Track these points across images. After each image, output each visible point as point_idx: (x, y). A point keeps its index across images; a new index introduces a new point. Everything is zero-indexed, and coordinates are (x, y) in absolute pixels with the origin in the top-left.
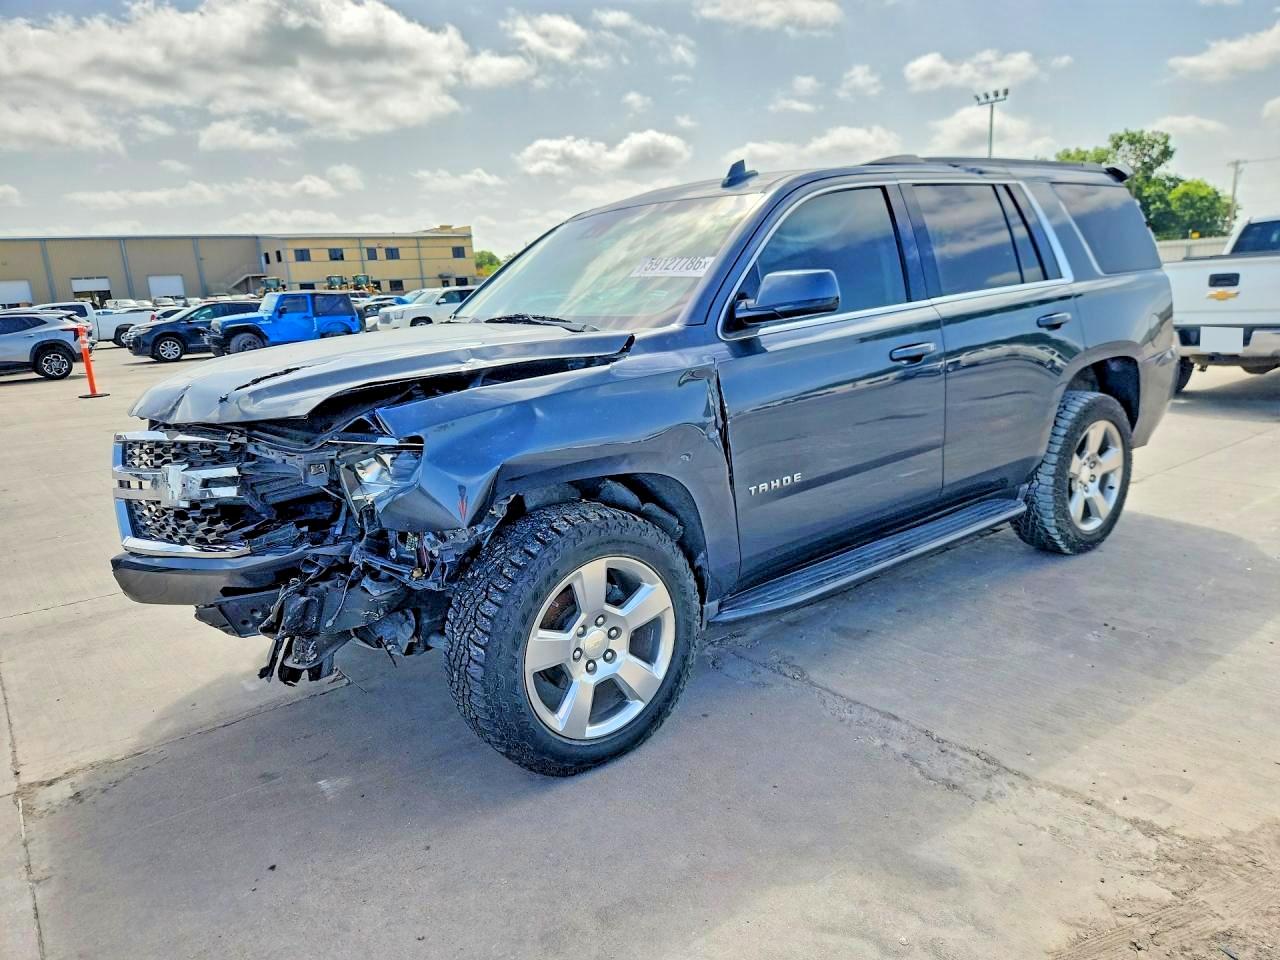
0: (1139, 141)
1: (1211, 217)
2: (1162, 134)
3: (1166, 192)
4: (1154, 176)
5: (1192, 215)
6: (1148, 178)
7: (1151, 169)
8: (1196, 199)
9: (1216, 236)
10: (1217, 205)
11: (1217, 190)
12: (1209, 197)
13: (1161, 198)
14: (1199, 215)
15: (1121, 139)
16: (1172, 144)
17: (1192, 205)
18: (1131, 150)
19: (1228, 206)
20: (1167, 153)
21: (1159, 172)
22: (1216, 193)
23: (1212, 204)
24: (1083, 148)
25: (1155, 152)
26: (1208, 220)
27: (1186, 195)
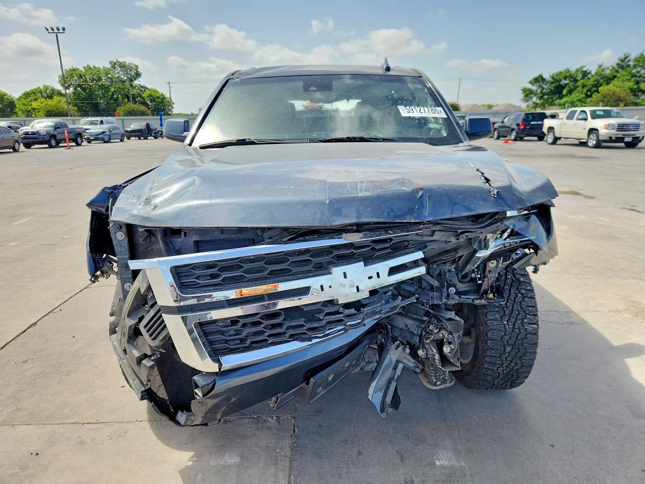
0: (124, 66)
1: (163, 107)
2: (134, 65)
3: (141, 93)
4: (134, 84)
5: (155, 105)
6: (131, 85)
7: (131, 80)
8: (155, 98)
9: (166, 115)
10: (165, 101)
11: (164, 94)
12: (161, 97)
13: (140, 95)
14: (158, 105)
15: (115, 64)
16: (140, 70)
17: (154, 100)
18: (121, 70)
19: (169, 102)
20: (138, 75)
21: (136, 82)
22: (163, 95)
23: (162, 100)
24: (97, 66)
25: (133, 73)
26: (162, 108)
27: (150, 95)
